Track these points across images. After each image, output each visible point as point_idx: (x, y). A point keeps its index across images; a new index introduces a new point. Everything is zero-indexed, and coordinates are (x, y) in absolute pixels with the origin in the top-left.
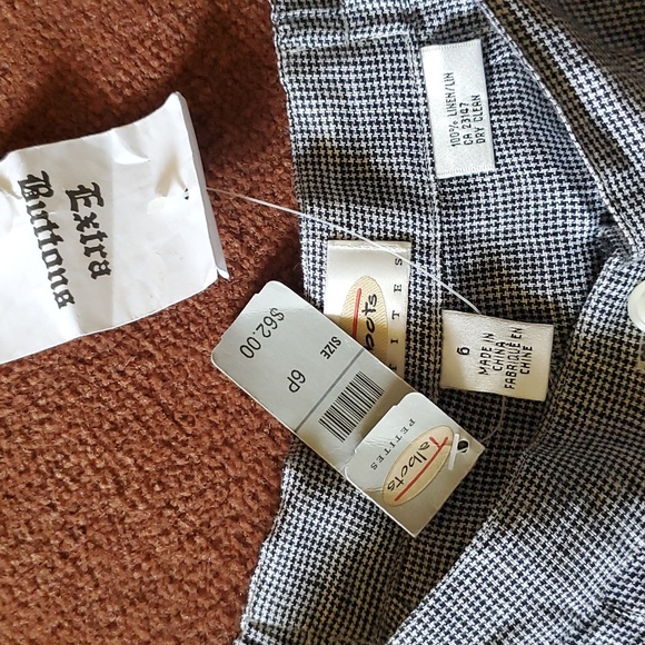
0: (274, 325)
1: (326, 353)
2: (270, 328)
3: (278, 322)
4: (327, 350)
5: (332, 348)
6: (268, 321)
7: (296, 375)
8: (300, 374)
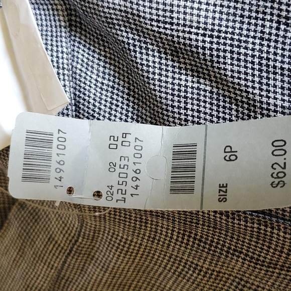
0: (275, 175)
1: (223, 186)
2: (276, 172)
3: (273, 180)
4: (224, 189)
5: (222, 193)
6: (281, 175)
7: (233, 158)
8: (230, 160)
